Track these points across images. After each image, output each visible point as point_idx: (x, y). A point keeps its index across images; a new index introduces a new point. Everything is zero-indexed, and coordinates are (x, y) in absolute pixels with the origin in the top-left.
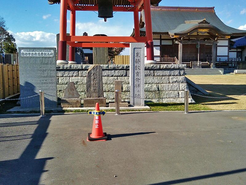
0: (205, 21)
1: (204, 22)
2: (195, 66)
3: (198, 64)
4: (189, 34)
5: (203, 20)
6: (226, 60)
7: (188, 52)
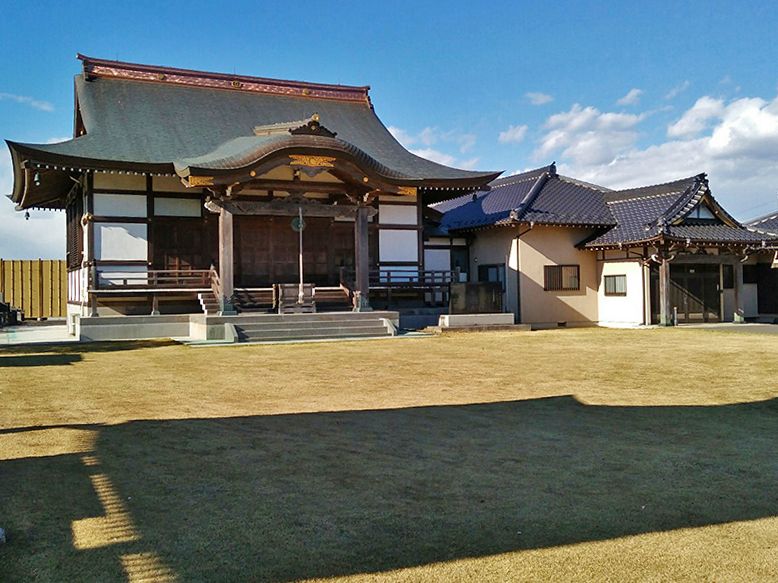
0: (315, 123)
1: (313, 128)
2: (291, 303)
3: (301, 294)
4: (253, 174)
5: (310, 120)
6: (411, 278)
7: (268, 250)
